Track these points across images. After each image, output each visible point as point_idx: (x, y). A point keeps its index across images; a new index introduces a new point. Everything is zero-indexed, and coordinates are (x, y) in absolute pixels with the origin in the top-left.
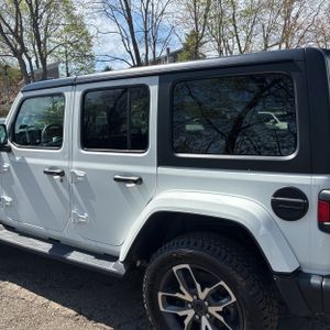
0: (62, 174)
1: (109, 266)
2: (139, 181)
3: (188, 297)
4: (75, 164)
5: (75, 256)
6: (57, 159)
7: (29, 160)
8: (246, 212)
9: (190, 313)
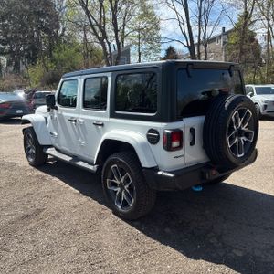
0: (75, 121)
1: (91, 167)
2: (102, 125)
3: (118, 182)
4: (81, 116)
5: (80, 163)
6: (74, 113)
7: (64, 114)
8: (134, 139)
9: (119, 189)
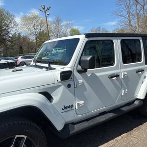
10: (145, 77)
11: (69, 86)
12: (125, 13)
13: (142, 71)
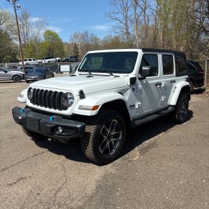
10: (176, 87)
11: (133, 90)
12: (121, 16)
13: (174, 82)
